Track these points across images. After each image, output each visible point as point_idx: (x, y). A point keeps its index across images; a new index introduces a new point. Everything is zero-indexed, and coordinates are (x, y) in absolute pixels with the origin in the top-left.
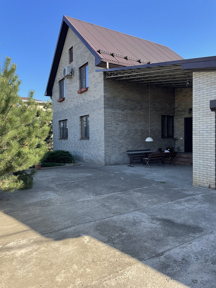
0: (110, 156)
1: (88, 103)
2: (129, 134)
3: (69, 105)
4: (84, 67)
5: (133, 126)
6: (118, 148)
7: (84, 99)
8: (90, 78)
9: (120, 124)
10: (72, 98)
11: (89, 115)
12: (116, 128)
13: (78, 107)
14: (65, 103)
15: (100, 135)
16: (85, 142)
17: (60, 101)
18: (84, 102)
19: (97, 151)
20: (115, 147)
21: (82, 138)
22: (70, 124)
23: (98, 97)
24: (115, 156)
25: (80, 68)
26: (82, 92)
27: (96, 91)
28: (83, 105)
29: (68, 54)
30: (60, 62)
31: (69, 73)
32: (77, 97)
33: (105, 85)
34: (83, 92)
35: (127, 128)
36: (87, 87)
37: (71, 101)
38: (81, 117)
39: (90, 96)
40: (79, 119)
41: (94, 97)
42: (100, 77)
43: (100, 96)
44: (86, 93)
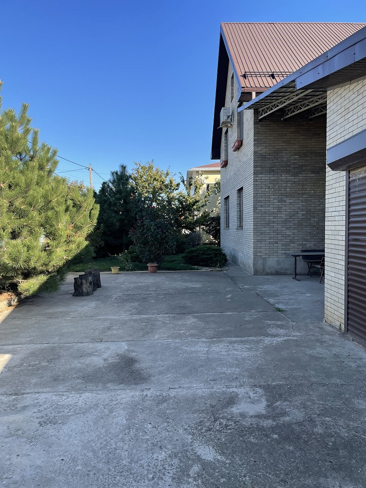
0: (264, 259)
1: (242, 167)
2: (309, 219)
3: (231, 172)
6: (283, 245)
7: (240, 161)
9: (289, 200)
10: (232, 160)
11: (243, 187)
12: (279, 208)
13: (236, 174)
14: (228, 168)
15: (250, 220)
16: (240, 232)
17: (225, 166)
18: (240, 165)
19: (248, 248)
20: (277, 243)
21: (240, 227)
22: (231, 203)
24: (276, 259)
26: (238, 149)
27: (248, 144)
28: (239, 170)
29: (230, 86)
32: (235, 158)
33: (256, 133)
35: (304, 208)
37: (232, 165)
38: (240, 191)
39: (244, 154)
40: (236, 195)
41: (247, 155)
42: (251, 119)
43: (251, 153)
44: (242, 149)
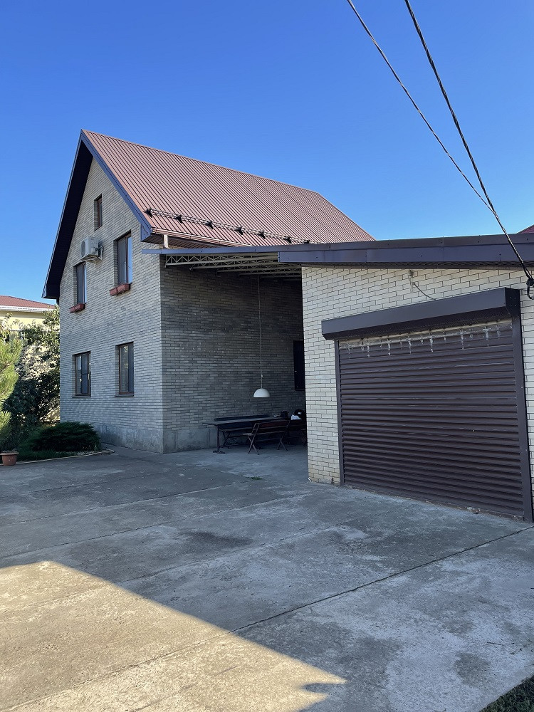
0: (175, 432)
1: (131, 318)
2: (221, 383)
3: (95, 320)
4: (124, 240)
5: (230, 365)
7: (123, 309)
8: (134, 264)
9: (200, 361)
10: (99, 305)
11: (132, 342)
12: (190, 370)
13: (112, 324)
14: (87, 314)
15: (154, 385)
16: (125, 401)
17: (77, 311)
18: (124, 315)
19: (149, 420)
21: (120, 394)
22: (96, 362)
23: (150, 305)
24: (188, 431)
25: (117, 240)
26: (118, 294)
27: (146, 291)
28: (121, 321)
29: (92, 209)
30: (77, 226)
31: (93, 250)
32: (110, 303)
33: (163, 281)
34: (121, 293)
35: (215, 370)
36: (129, 282)
37: (98, 312)
38: (119, 347)
39: (135, 302)
40: (114, 351)
41: (143, 304)
42: (154, 263)
43: (153, 302)
44: (128, 294)
